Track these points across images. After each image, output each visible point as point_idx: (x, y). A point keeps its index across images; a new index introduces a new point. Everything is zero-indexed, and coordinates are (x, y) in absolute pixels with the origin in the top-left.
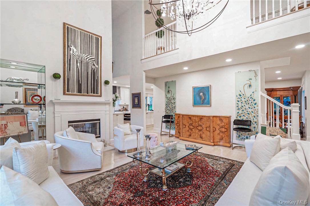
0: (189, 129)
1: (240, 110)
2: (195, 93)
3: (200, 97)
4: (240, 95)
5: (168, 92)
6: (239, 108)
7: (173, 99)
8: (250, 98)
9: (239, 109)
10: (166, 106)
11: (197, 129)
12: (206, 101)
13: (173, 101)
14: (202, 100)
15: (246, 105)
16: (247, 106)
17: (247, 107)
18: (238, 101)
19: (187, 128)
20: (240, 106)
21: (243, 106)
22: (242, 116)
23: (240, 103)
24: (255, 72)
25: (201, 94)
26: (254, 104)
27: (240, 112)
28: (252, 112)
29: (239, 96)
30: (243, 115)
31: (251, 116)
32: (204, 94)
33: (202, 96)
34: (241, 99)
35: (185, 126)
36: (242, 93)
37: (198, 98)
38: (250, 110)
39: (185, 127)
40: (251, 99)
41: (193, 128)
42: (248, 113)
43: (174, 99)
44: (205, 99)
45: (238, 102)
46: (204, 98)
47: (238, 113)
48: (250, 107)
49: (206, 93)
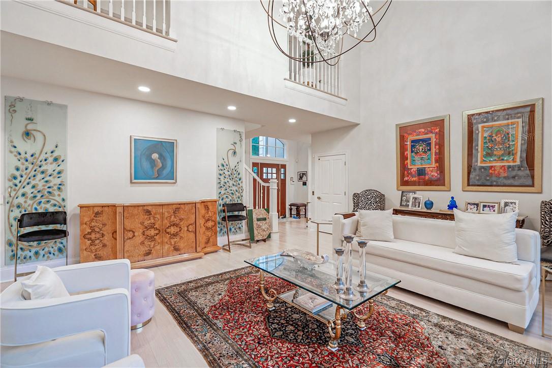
0: (146, 238)
1: (223, 189)
2: (139, 153)
3: (153, 163)
4: (223, 166)
5: (27, 134)
6: (222, 185)
7: (51, 160)
8: (234, 170)
9: (221, 187)
10: (11, 184)
11: (168, 233)
12: (165, 172)
13: (50, 168)
14: (157, 168)
15: (229, 180)
16: (231, 182)
17: (231, 185)
18: (221, 175)
19: (139, 238)
20: (222, 183)
21: (226, 182)
22: (225, 197)
23: (222, 177)
24: (240, 135)
25: (155, 156)
26: (238, 180)
27: (223, 192)
28: (237, 191)
29: (221, 167)
30: (227, 197)
31: (235, 196)
32: (161, 157)
33: (157, 161)
34: (224, 171)
35: (134, 232)
36: (225, 162)
37: (146, 165)
38: (234, 188)
39: (134, 236)
40: (235, 173)
41: (157, 234)
42: (232, 193)
43: (56, 159)
44: (163, 167)
45: (219, 177)
46: (161, 165)
47: (220, 193)
48: (235, 184)
49: (167, 155)
